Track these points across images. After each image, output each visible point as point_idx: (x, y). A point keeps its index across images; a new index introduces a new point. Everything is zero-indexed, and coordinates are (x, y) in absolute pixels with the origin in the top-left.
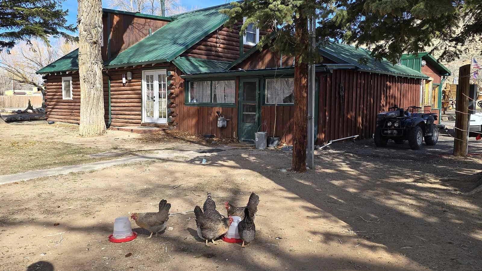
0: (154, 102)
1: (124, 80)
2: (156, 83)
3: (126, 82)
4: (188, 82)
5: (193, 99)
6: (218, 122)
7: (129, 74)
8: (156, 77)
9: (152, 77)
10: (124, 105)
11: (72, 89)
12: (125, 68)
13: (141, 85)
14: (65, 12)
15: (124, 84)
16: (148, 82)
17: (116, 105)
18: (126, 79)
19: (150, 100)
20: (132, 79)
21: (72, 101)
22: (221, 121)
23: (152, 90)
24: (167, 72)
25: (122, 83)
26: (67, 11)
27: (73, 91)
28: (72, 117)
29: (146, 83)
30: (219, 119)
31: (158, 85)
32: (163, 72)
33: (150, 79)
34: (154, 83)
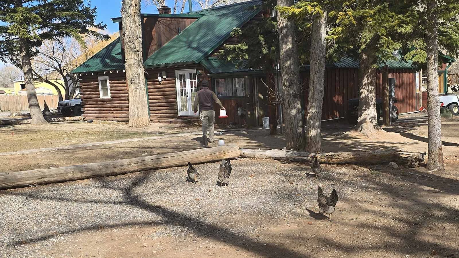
0: (187, 98)
1: (160, 79)
2: (188, 81)
3: (162, 81)
4: (214, 79)
5: (219, 93)
6: (238, 111)
7: (164, 73)
8: (187, 75)
9: (184, 76)
10: (161, 101)
11: (110, 88)
12: (160, 68)
13: (175, 83)
14: (93, 10)
15: (159, 82)
16: (181, 80)
17: (154, 102)
18: (162, 78)
19: (184, 96)
20: (167, 78)
21: (111, 99)
22: (240, 111)
23: (185, 86)
24: (196, 71)
25: (158, 81)
26: (95, 9)
27: (111, 90)
28: (111, 115)
29: (179, 81)
30: (239, 109)
31: (190, 82)
32: (194, 71)
33: (182, 78)
34: (186, 81)
